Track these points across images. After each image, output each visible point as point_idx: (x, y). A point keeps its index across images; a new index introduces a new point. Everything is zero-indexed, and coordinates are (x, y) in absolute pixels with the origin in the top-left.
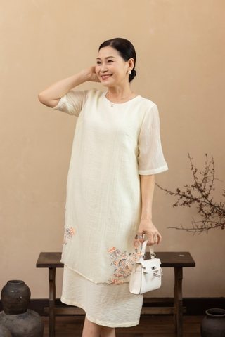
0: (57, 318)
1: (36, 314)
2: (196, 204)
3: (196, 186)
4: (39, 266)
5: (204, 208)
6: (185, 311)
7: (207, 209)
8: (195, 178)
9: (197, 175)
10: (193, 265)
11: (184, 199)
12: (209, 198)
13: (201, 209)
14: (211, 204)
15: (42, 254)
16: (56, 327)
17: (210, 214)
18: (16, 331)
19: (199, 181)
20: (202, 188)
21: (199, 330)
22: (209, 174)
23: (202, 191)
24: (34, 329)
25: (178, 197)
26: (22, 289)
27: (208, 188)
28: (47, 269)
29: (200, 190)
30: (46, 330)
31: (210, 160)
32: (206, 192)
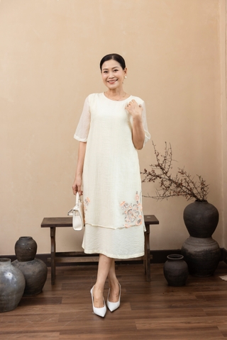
0: (57, 268)
1: (42, 262)
2: (158, 180)
3: (159, 165)
4: (43, 226)
5: (165, 183)
6: (152, 258)
7: (167, 183)
8: (158, 160)
9: (159, 157)
10: (157, 223)
11: (150, 176)
12: (168, 175)
13: (162, 184)
14: (170, 180)
15: (45, 218)
16: (56, 274)
17: (169, 187)
18: (27, 273)
19: (161, 162)
20: (163, 167)
21: (162, 272)
22: (168, 157)
23: (162, 169)
24: (40, 272)
25: (146, 175)
26: (30, 242)
27: (167, 167)
28: (49, 228)
29: (161, 168)
30: (49, 275)
31: (168, 147)
32: (166, 170)
